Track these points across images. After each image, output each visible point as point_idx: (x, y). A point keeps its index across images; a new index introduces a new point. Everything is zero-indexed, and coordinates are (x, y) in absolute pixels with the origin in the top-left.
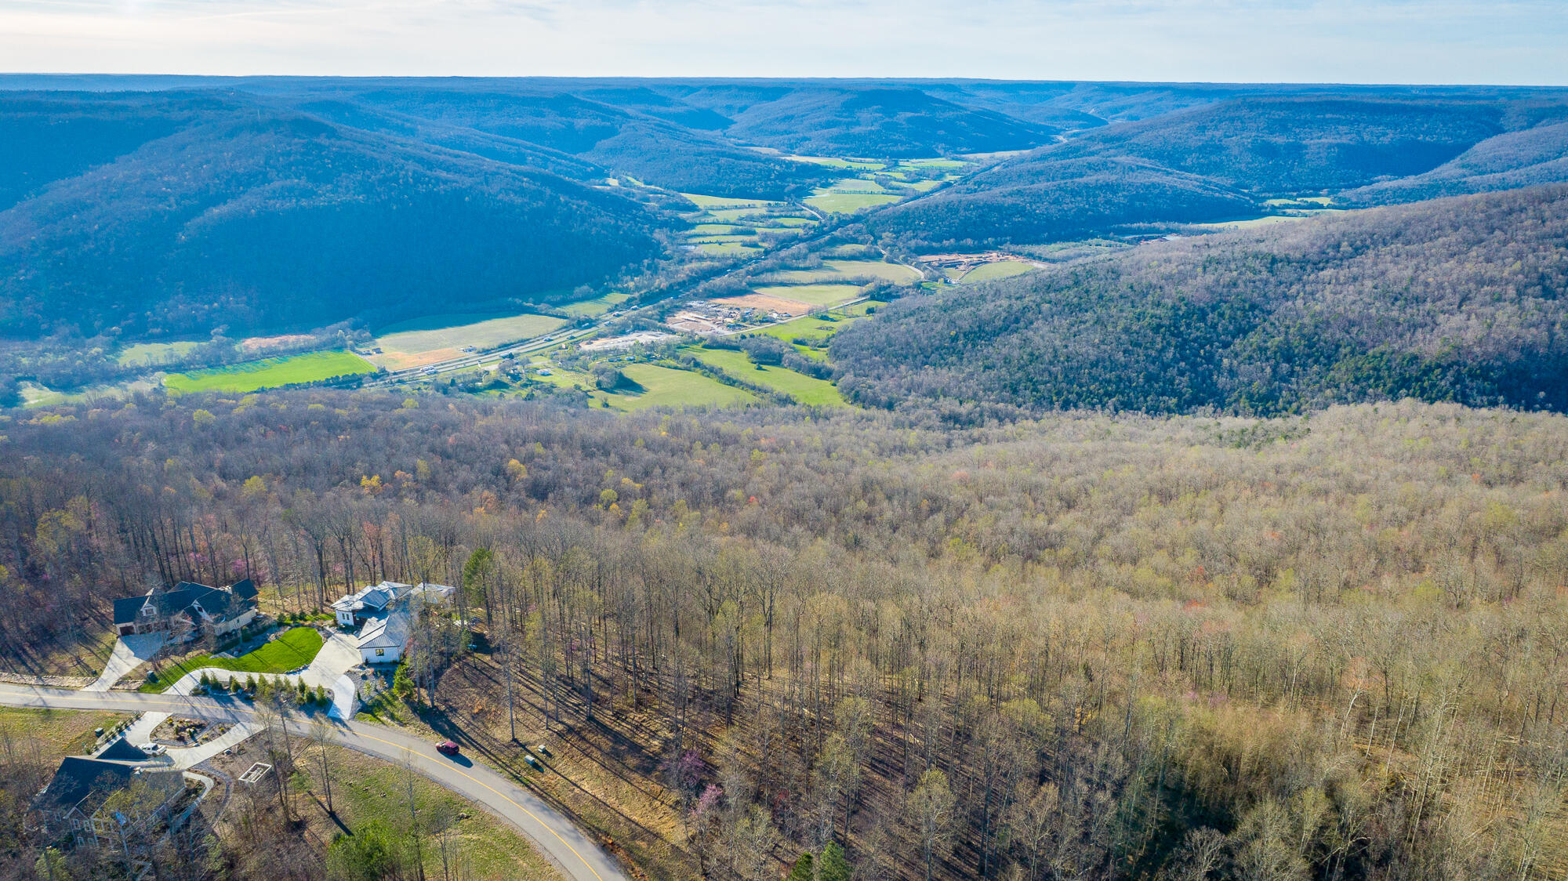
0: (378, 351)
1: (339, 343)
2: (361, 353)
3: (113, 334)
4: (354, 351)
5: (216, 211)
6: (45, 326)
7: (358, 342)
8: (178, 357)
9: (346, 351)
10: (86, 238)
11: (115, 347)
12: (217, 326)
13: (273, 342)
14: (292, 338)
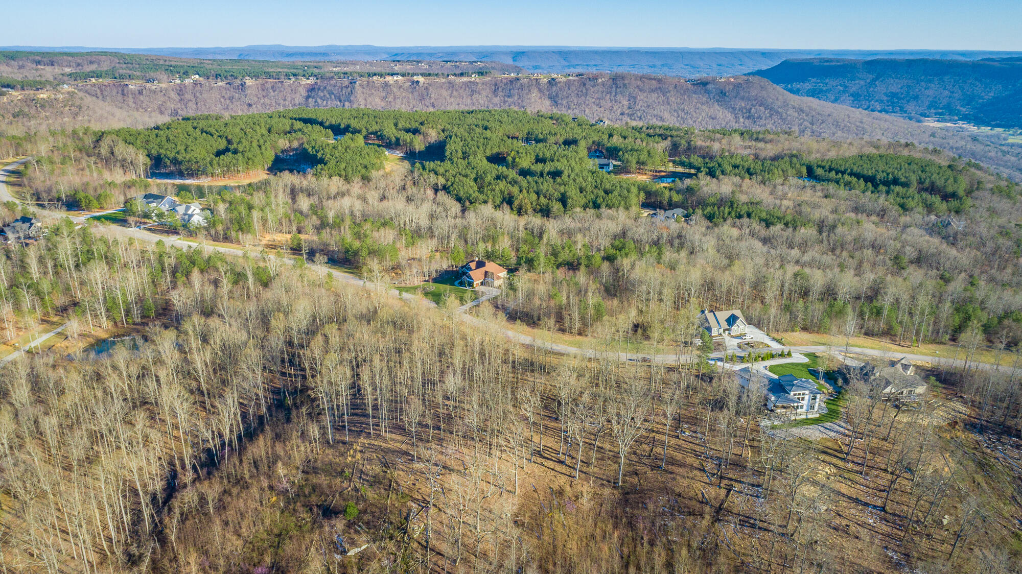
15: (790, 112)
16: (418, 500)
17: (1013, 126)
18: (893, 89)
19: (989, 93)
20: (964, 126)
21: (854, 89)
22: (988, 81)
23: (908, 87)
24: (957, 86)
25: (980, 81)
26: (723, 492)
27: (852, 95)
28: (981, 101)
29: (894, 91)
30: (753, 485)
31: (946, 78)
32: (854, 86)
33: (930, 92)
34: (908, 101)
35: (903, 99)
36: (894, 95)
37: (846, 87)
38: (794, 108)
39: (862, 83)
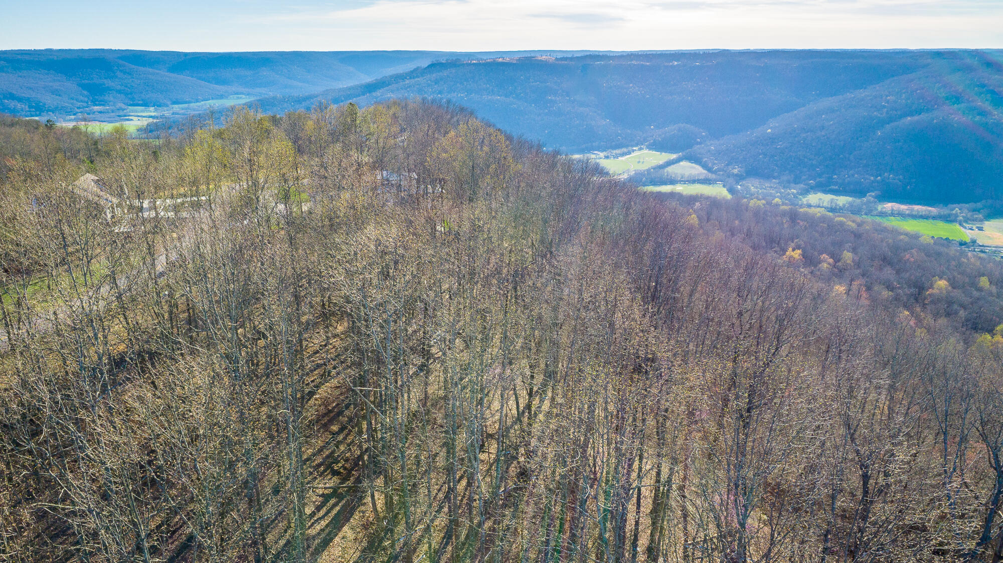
0: (981, 229)
1: (952, 218)
2: (965, 228)
3: (808, 185)
4: (961, 225)
5: (909, 118)
6: (776, 174)
7: (967, 220)
8: (836, 205)
9: (954, 224)
10: (823, 128)
11: (806, 192)
12: (872, 191)
13: (903, 207)
14: (917, 207)
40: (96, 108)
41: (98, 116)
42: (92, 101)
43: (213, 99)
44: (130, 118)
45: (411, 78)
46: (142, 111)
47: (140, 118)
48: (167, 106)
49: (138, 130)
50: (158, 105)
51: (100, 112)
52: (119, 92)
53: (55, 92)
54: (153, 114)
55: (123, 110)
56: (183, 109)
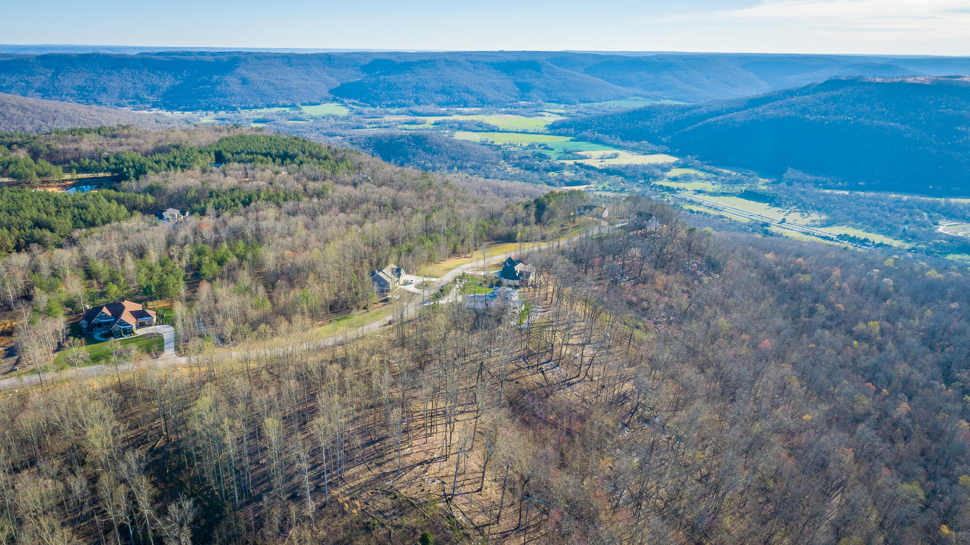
15: (12, 111)
16: (438, 499)
17: (198, 109)
18: (80, 82)
19: (167, 82)
20: (159, 112)
21: (37, 85)
22: (159, 72)
23: (92, 80)
24: (136, 78)
25: (153, 72)
26: (541, 374)
27: (38, 90)
28: (161, 90)
29: (80, 84)
30: (547, 362)
31: (124, 71)
32: (38, 81)
33: (115, 84)
34: (99, 94)
35: (92, 91)
36: (82, 89)
37: (28, 83)
38: (13, 106)
39: (43, 78)
40: (523, 103)
41: (521, 110)
42: (521, 97)
43: (614, 100)
44: (544, 113)
45: (800, 95)
46: (555, 108)
47: (550, 114)
48: (575, 104)
49: (546, 126)
50: (568, 102)
51: (523, 107)
52: (541, 90)
53: (497, 88)
54: (562, 111)
55: (541, 105)
56: (586, 108)
